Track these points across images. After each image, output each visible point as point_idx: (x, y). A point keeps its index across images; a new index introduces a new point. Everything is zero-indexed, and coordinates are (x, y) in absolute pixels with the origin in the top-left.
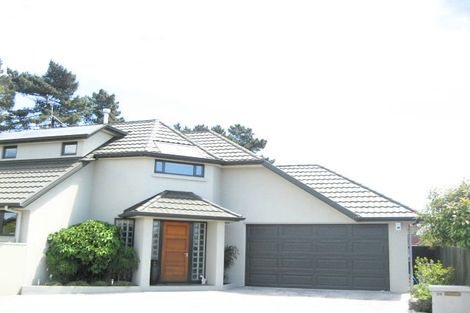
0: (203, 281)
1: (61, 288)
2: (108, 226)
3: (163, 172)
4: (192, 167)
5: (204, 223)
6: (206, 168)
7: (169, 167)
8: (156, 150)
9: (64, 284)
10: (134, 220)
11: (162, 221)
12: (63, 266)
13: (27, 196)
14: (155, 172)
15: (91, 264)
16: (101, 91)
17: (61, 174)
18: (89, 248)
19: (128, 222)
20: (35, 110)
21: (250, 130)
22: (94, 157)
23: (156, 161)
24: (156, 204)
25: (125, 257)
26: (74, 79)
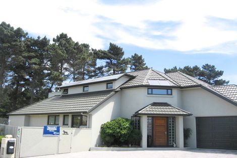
0: (175, 145)
1: (106, 148)
2: (127, 120)
3: (152, 94)
4: (166, 90)
5: (174, 117)
6: (173, 90)
7: (155, 91)
8: (147, 84)
9: (108, 146)
10: (140, 117)
11: (152, 117)
12: (108, 139)
13: (90, 108)
14: (148, 94)
15: (120, 138)
16: (135, 54)
17: (105, 98)
18: (118, 130)
19: (137, 118)
20: (106, 66)
21: (214, 66)
22: (120, 89)
23: (148, 89)
24: (148, 109)
25: (136, 134)
26: (122, 50)
